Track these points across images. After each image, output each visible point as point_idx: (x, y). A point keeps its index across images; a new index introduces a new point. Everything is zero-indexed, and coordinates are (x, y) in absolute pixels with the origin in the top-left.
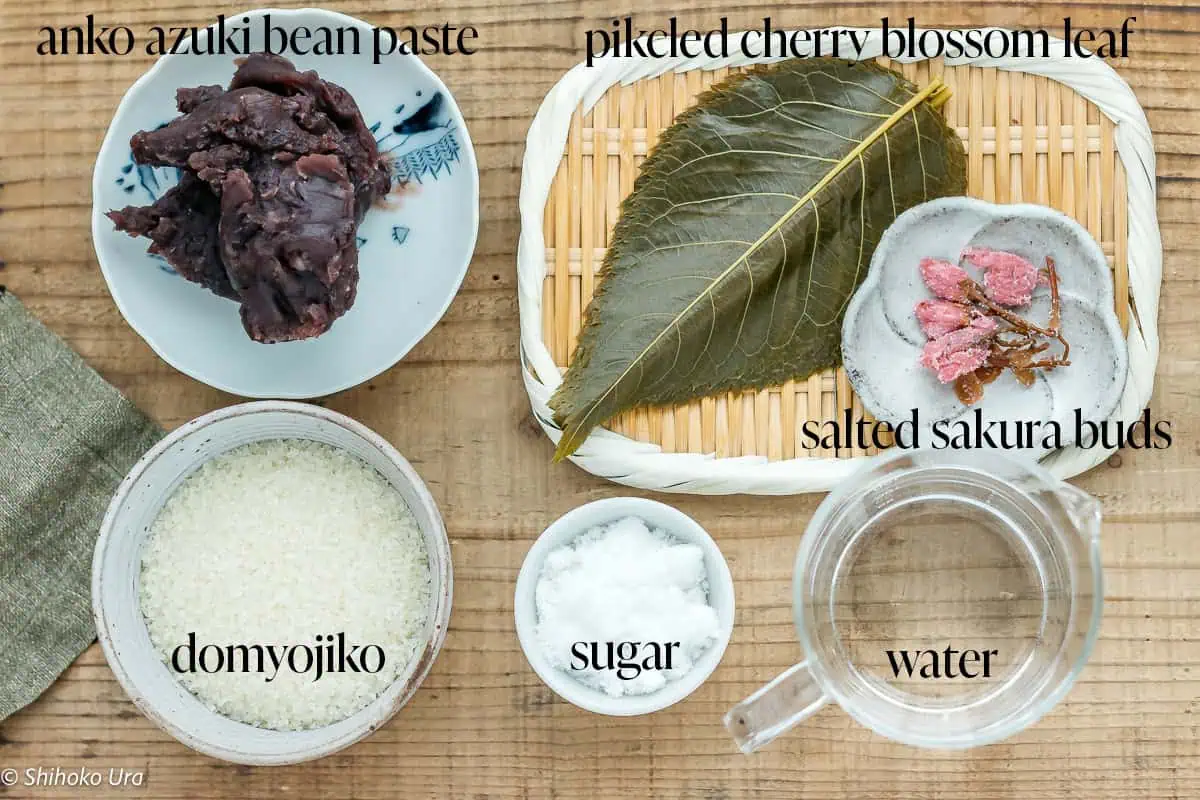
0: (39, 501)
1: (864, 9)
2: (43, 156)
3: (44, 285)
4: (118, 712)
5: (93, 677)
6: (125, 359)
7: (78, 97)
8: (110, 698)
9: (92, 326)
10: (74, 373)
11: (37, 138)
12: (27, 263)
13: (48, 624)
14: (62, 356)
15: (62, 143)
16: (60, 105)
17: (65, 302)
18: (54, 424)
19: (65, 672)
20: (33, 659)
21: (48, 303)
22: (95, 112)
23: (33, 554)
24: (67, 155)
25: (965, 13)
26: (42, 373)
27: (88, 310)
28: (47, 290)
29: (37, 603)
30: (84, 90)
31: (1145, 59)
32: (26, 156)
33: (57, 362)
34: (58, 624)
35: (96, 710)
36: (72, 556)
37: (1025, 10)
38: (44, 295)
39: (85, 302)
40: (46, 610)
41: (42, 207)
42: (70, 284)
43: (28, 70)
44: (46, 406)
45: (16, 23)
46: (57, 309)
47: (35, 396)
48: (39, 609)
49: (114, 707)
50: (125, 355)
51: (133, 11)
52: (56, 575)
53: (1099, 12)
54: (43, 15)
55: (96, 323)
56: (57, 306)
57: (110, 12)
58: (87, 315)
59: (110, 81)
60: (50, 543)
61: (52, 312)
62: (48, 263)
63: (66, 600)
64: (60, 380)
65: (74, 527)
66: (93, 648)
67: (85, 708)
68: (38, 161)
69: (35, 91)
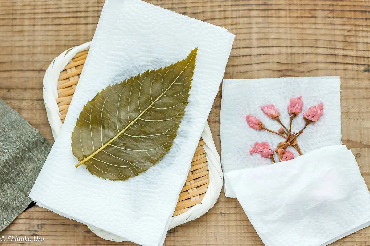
0: (9, 164)
1: (277, 11)
2: (11, 54)
3: (11, 96)
4: (32, 234)
5: (24, 223)
6: (37, 119)
7: (23, 36)
8: (29, 230)
9: (26, 109)
10: (21, 123)
11: (10, 49)
12: (6, 88)
13: (10, 204)
14: (17, 117)
15: (18, 50)
16: (18, 38)
17: (17, 101)
18: (15, 139)
19: (14, 220)
20: (4, 216)
21: (12, 102)
22: (29, 41)
23: (6, 181)
24: (19, 54)
25: (310, 13)
26: (10, 123)
27: (25, 104)
28: (12, 97)
29: (6, 197)
30: (26, 34)
31: (367, 28)
32: (6, 54)
33: (15, 119)
34: (13, 205)
35: (24, 233)
36: (19, 183)
37: (329, 12)
38: (11, 99)
39: (24, 101)
40: (9, 200)
41: (11, 71)
42: (19, 95)
43: (7, 27)
44: (12, 133)
45: (4, 12)
46: (15, 103)
47: (8, 130)
48: (7, 199)
49: (30, 232)
50: (37, 118)
51: (42, 9)
52: (13, 189)
53: (352, 13)
54: (13, 10)
55: (27, 108)
56: (15, 102)
57: (35, 9)
58: (25, 105)
59: (34, 31)
60: (12, 178)
61: (13, 104)
62: (12, 89)
63: (16, 197)
64: (16, 125)
65: (20, 174)
66: (23, 213)
67: (21, 233)
68: (10, 56)
69: (10, 34)
